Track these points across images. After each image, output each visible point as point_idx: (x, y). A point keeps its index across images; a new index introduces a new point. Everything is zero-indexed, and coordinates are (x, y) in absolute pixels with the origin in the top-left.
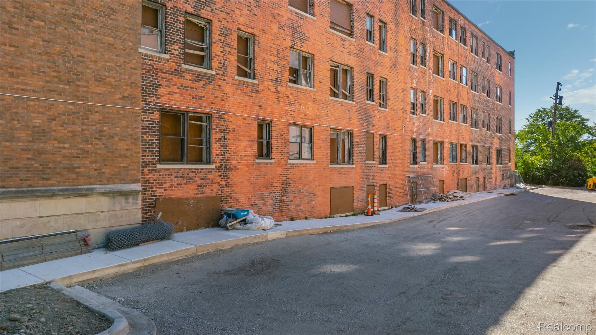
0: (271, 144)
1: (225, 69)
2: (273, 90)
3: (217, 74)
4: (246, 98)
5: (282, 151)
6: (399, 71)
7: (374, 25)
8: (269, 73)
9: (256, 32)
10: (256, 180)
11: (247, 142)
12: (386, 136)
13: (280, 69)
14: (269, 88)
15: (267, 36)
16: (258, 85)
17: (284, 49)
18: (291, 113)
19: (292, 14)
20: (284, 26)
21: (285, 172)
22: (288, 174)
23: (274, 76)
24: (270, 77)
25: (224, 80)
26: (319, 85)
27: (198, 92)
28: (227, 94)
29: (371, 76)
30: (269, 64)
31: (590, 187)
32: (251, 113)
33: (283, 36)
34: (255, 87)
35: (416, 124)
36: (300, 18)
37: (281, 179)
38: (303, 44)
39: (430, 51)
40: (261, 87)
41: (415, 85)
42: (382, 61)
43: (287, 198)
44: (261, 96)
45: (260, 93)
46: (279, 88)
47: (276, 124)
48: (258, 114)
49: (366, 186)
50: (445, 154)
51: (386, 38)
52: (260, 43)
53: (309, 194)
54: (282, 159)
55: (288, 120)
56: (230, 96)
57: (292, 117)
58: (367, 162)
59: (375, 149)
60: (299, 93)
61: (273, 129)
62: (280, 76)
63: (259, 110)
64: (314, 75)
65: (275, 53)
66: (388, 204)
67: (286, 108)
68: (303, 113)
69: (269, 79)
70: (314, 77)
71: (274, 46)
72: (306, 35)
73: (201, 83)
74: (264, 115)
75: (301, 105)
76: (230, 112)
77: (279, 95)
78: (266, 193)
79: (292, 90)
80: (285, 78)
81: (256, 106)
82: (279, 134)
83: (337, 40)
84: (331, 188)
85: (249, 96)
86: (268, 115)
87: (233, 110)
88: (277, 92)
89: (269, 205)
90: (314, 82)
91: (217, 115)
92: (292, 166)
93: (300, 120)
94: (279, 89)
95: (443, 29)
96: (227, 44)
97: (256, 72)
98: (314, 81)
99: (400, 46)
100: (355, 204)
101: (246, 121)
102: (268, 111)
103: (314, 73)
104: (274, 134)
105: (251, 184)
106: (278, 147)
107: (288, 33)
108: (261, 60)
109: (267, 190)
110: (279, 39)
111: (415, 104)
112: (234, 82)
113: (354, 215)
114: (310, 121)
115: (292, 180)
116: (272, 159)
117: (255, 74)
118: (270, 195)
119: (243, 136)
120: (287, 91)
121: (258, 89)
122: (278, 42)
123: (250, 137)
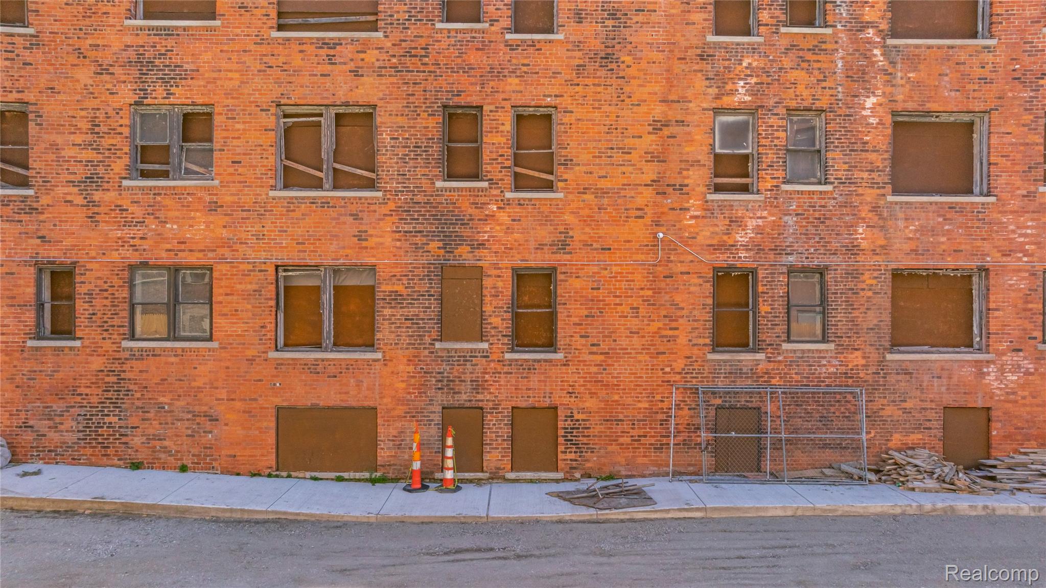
0: (75, 310)
2: (79, 200)
5: (106, 322)
6: (630, 72)
8: (68, 169)
9: (29, 96)
10: (29, 379)
12: (554, 269)
13: (101, 156)
14: (67, 199)
15: (60, 97)
16: (38, 197)
17: (112, 113)
18: (132, 242)
19: (137, 35)
20: (111, 65)
21: (116, 366)
22: (124, 371)
23: (81, 172)
24: (72, 178)
26: (231, 170)
30: (68, 153)
32: (16, 253)
33: (109, 86)
34: (29, 203)
36: (166, 35)
37: (103, 379)
38: (174, 90)
40: (45, 200)
41: (748, 98)
42: (526, 62)
43: (120, 419)
44: (42, 217)
45: (42, 213)
46: (97, 196)
47: (87, 270)
48: (37, 254)
49: (439, 409)
52: (41, 116)
53: (194, 416)
54: (104, 339)
55: (123, 258)
57: (137, 250)
58: (441, 345)
59: (489, 309)
60: (158, 198)
61: (79, 279)
62: (101, 170)
63: (38, 245)
64: (215, 150)
65: (84, 125)
68: (173, 238)
69: (67, 182)
70: (215, 155)
71: (83, 113)
72: (186, 66)
74: (53, 253)
75: (166, 222)
77: (96, 209)
78: (59, 406)
79: (136, 194)
80: (116, 171)
81: (32, 238)
82: (97, 289)
84: (279, 409)
85: (14, 221)
86: (65, 254)
88: (91, 203)
89: (67, 431)
92: (137, 353)
93: (164, 255)
97: (32, 173)
98: (216, 163)
100: (383, 453)
101: (5, 270)
102: (66, 246)
104: (80, 289)
105: (17, 387)
106: (94, 314)
107: (123, 78)
108: (46, 148)
109: (62, 401)
110: (96, 95)
114: (201, 255)
115: (135, 384)
116: (75, 339)
118: (68, 411)
120: (123, 199)
121: (35, 205)
122: (91, 103)
123: (15, 297)
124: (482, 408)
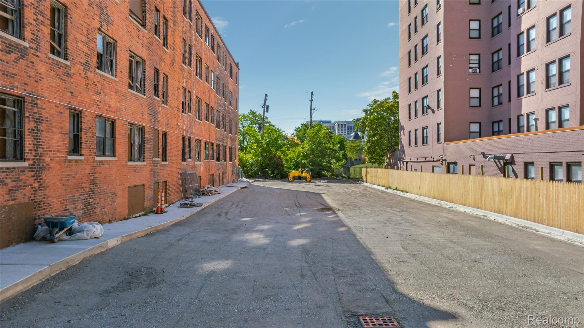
0: (81, 138)
1: (38, 42)
2: (83, 75)
3: (30, 47)
4: (59, 81)
5: (90, 146)
6: (175, 69)
7: (159, 19)
8: (80, 55)
9: (68, 4)
10: (67, 180)
11: (59, 135)
12: (167, 132)
13: (90, 52)
14: (80, 72)
15: (78, 11)
16: (70, 67)
17: (93, 30)
18: (98, 103)
21: (93, 171)
22: (95, 173)
23: (84, 59)
24: (81, 60)
25: (38, 56)
26: (120, 75)
27: (10, 67)
28: (40, 74)
29: (157, 71)
30: (80, 45)
31: (291, 179)
32: (63, 100)
33: (92, 14)
34: (67, 70)
35: (185, 123)
37: (89, 178)
38: (109, 28)
39: (194, 54)
40: (73, 71)
41: (185, 85)
42: (165, 58)
43: (94, 200)
44: (72, 80)
45: (71, 78)
46: (89, 74)
47: (85, 115)
48: (70, 102)
49: (153, 184)
50: (202, 152)
51: (167, 35)
52: (71, 18)
53: (112, 194)
54: (90, 155)
55: (95, 111)
56: (43, 77)
57: (99, 108)
58: (154, 159)
59: (159, 146)
60: (104, 82)
61: (83, 120)
62: (89, 59)
63: (70, 97)
64: (116, 64)
65: (86, 33)
66: (167, 201)
67: (94, 97)
68: (107, 104)
69: (80, 62)
70: (116, 66)
71: (85, 25)
72: (111, 18)
73: (13, 56)
74: (75, 105)
75: (106, 95)
76: (43, 97)
77: (89, 82)
78: (76, 195)
79: (99, 77)
80: (93, 63)
81: (68, 92)
82: (88, 127)
83: (134, 29)
84: (129, 187)
85: (62, 79)
86: (79, 104)
87: (46, 95)
88: (87, 78)
89: (79, 210)
90: (116, 71)
91: (30, 99)
92: (99, 163)
93: (105, 112)
94: (88, 76)
95: (201, 34)
96: (41, 12)
97: (69, 51)
98: (116, 69)
99: (176, 45)
100: (146, 203)
101: (59, 110)
102: (79, 100)
103: (116, 62)
104: (84, 126)
105: (63, 185)
106: (87, 141)
107: (96, 12)
108: (73, 39)
109: (77, 192)
110: (89, 17)
111: (184, 102)
112: (47, 60)
113: (145, 215)
114: (113, 114)
115: (98, 180)
116: (81, 155)
117: (67, 54)
118: (79, 198)
119: (56, 128)
120: (95, 79)
121: (70, 72)
122: (87, 21)
123: (62, 128)
124: (158, 183)
